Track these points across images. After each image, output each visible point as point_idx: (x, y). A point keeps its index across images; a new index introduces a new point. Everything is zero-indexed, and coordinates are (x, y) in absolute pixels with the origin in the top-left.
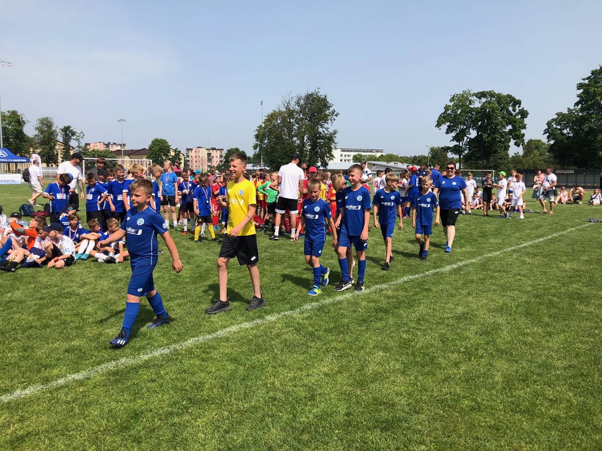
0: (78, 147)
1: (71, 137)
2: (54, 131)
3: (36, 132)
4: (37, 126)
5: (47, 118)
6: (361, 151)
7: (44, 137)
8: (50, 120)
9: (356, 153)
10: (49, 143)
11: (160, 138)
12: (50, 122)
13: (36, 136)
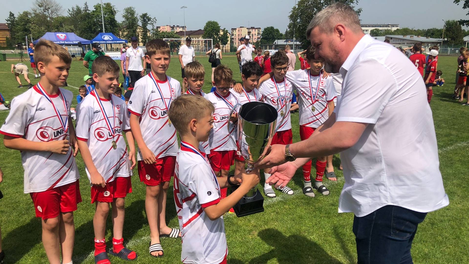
0: (153, 29)
1: (147, 22)
2: (135, 18)
3: (124, 19)
4: (123, 14)
5: (130, 8)
6: (378, 26)
7: (129, 23)
8: (132, 9)
9: (374, 28)
10: (132, 27)
11: (212, 20)
12: (133, 10)
13: (124, 22)
